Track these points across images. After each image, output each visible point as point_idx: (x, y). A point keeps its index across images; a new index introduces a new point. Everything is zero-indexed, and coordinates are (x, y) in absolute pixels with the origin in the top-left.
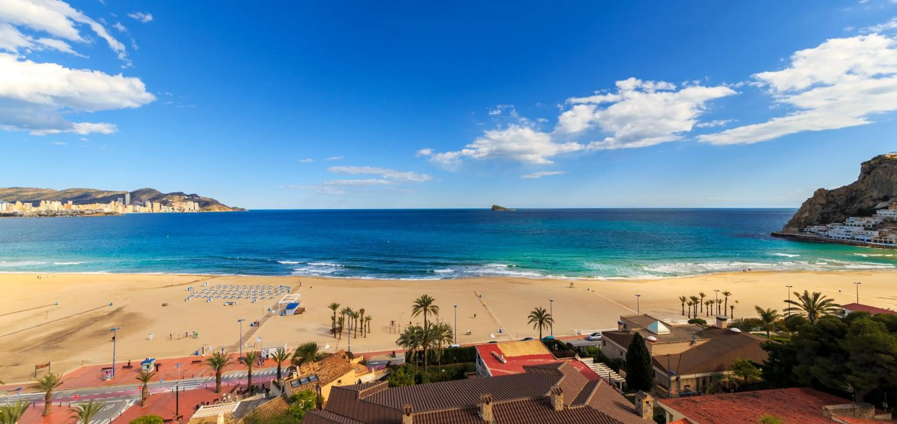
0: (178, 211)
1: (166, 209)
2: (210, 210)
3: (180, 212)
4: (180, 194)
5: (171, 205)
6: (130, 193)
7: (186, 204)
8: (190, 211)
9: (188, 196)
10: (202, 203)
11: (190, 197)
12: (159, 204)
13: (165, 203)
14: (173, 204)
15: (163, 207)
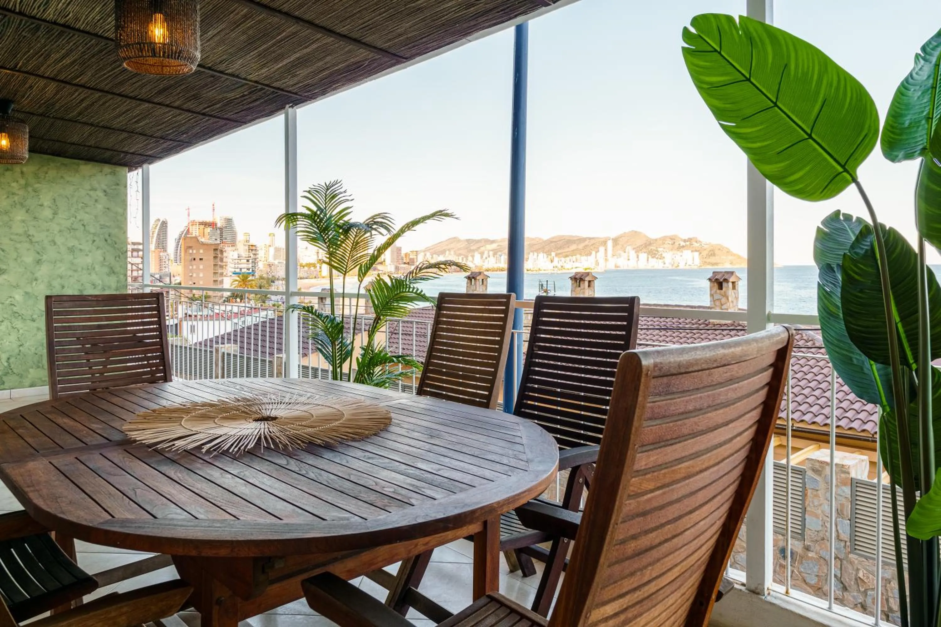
0: (670, 267)
1: (655, 264)
2: (716, 264)
3: (674, 267)
4: (673, 239)
5: (662, 258)
6: (613, 239)
7: (681, 254)
8: (687, 267)
9: (685, 241)
10: (704, 253)
11: (688, 243)
12: (646, 255)
13: (653, 254)
14: (664, 255)
15: (650, 259)
